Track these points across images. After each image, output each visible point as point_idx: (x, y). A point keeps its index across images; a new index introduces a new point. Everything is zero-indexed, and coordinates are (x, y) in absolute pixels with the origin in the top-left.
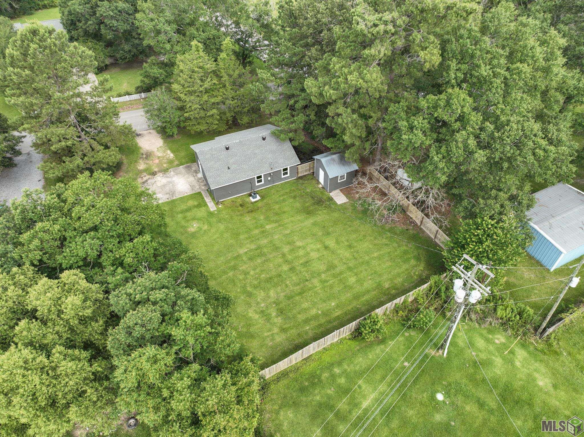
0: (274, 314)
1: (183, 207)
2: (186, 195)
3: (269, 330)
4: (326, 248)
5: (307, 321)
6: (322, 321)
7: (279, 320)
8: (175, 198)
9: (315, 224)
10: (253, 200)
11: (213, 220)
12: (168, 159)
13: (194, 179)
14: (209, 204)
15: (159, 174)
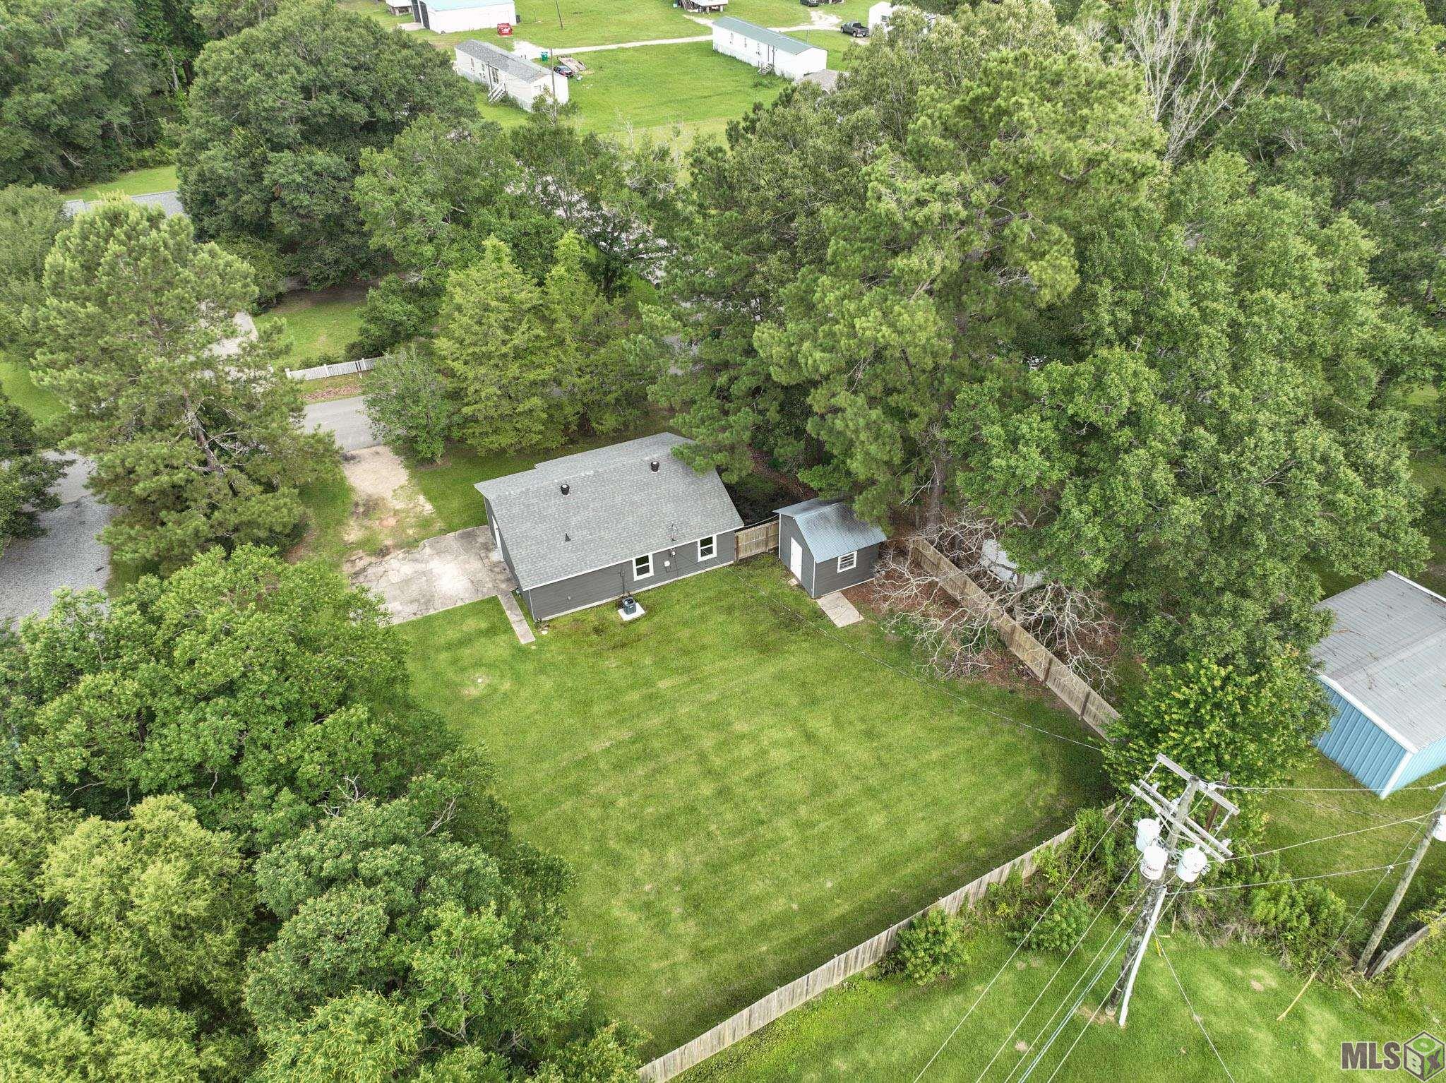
0: (677, 912)
1: (452, 634)
2: (460, 604)
3: (665, 955)
4: (810, 737)
5: (761, 930)
6: (802, 928)
7: (688, 929)
8: (432, 612)
9: (780, 677)
10: (626, 617)
11: (527, 668)
12: (418, 517)
13: (480, 566)
14: (516, 629)
15: (396, 553)
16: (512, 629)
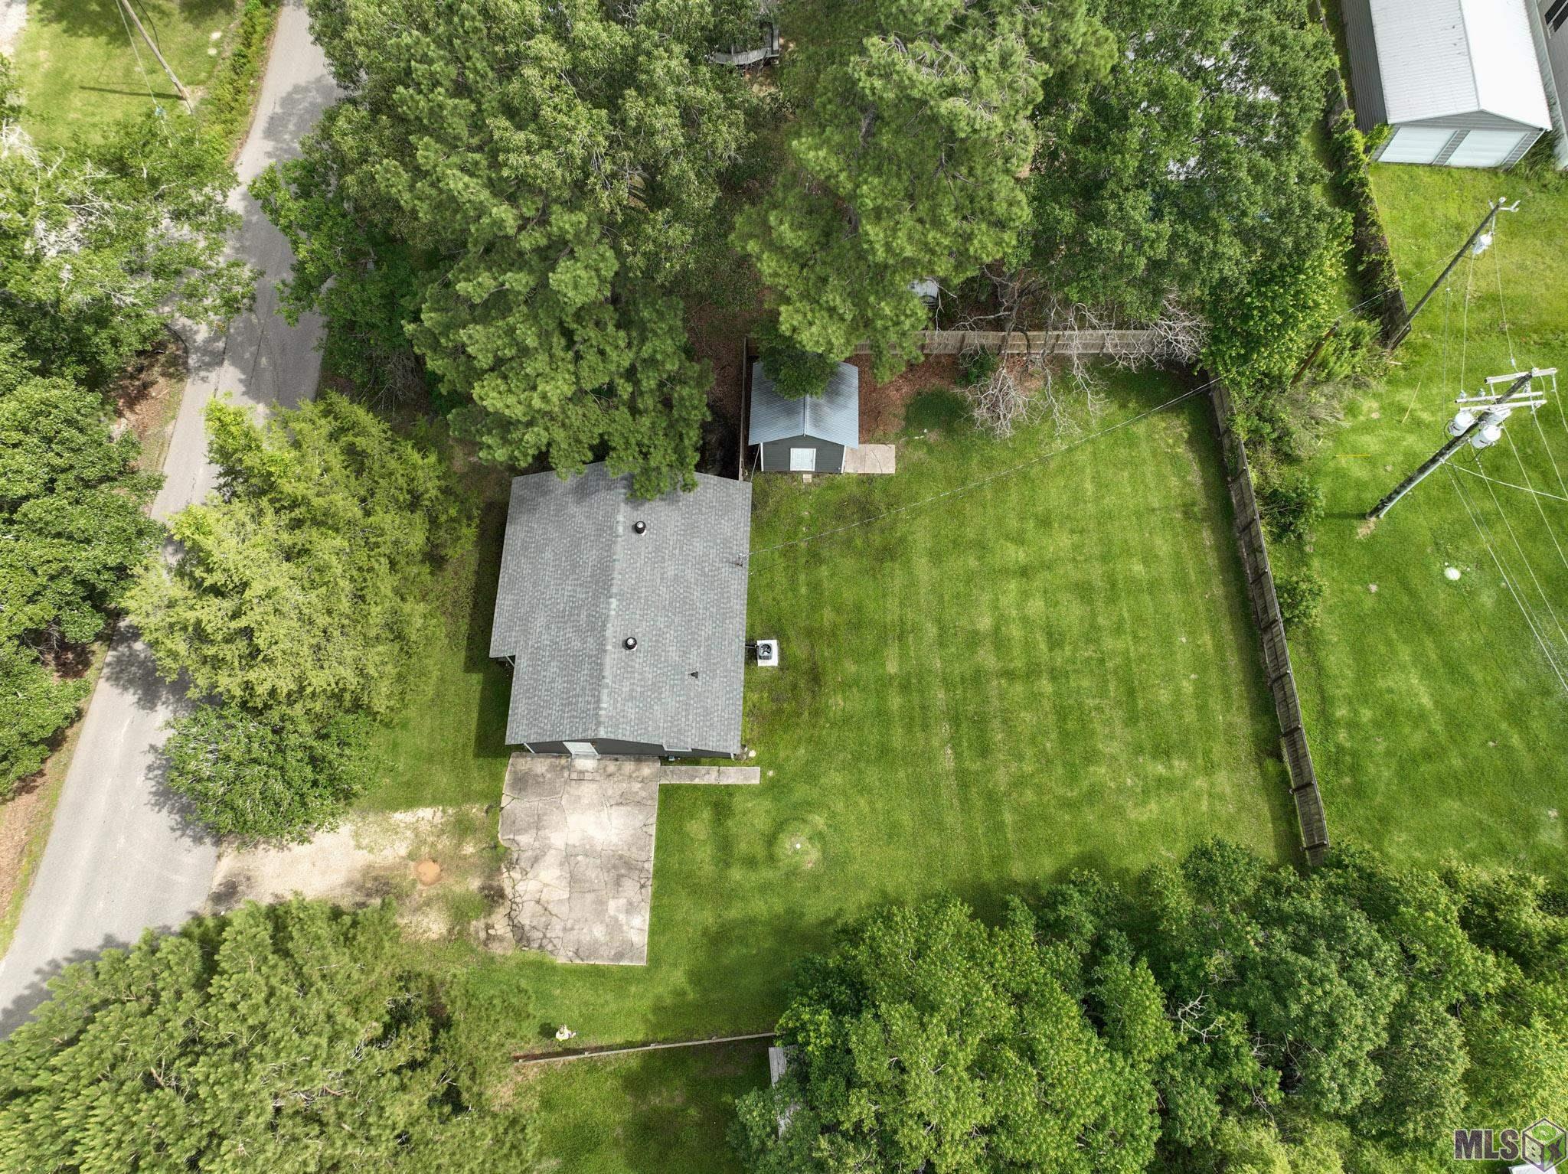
2: (653, 830)
5: (1202, 709)
6: (1213, 677)
7: (1181, 767)
8: (650, 866)
10: (774, 661)
11: (802, 791)
12: (443, 832)
13: (594, 786)
14: (730, 782)
15: (506, 880)
16: (727, 786)
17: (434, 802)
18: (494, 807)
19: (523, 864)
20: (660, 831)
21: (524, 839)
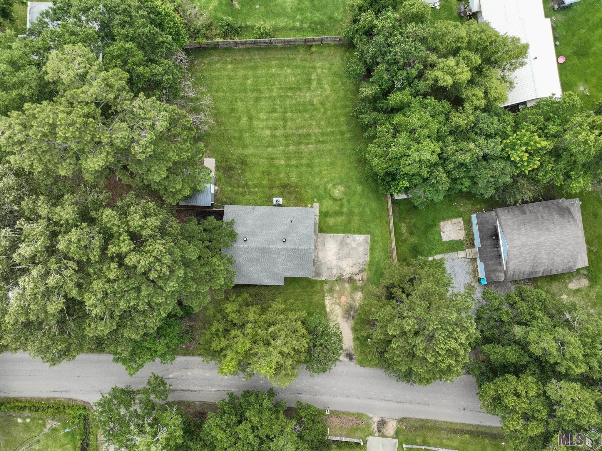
0: (315, 82)
1: (340, 220)
2: (332, 235)
3: (323, 72)
5: (296, 67)
8: (342, 235)
11: (321, 191)
12: (332, 296)
13: (319, 253)
14: (318, 212)
15: (346, 277)
16: (319, 213)
17: (323, 300)
18: (325, 282)
19: (341, 272)
20: (333, 232)
21: (335, 272)
